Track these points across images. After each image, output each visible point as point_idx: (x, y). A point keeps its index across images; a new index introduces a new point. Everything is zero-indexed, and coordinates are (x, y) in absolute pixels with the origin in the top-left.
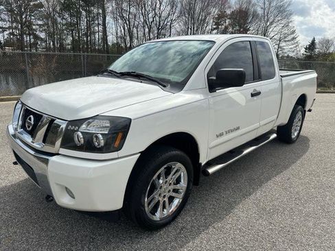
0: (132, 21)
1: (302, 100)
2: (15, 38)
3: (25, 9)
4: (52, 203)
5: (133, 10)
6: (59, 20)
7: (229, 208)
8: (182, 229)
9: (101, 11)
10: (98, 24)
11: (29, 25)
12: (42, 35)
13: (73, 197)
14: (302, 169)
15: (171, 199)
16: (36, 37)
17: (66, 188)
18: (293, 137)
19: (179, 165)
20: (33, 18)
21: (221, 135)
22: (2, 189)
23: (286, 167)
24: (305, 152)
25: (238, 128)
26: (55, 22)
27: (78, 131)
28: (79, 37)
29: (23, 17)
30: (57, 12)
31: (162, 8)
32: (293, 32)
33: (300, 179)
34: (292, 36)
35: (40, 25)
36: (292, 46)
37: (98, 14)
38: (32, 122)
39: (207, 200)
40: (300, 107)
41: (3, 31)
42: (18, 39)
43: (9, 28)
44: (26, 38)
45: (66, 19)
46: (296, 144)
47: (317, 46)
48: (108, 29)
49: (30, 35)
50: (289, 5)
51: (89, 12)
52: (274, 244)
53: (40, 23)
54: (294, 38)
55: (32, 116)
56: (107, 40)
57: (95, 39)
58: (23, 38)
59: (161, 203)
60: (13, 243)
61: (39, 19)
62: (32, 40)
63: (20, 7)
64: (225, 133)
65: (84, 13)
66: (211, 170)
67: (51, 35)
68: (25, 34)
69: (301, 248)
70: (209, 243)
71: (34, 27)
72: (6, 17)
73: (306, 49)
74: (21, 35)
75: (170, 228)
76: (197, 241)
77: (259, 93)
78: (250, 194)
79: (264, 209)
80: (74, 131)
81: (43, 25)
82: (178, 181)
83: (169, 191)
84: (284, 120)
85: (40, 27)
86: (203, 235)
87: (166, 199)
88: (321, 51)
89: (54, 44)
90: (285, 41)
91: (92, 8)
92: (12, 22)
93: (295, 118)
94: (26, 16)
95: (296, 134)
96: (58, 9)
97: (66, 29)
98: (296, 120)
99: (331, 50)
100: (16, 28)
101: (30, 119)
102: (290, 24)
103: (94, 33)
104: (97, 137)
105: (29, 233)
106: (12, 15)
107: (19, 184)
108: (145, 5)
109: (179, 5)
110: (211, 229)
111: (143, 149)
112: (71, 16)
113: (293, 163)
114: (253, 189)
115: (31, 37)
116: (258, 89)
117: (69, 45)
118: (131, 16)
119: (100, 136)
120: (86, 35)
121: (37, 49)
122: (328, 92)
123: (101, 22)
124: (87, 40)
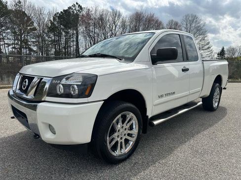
0: (96, 38)
1: (218, 80)
2: (16, 51)
3: (24, 32)
4: (38, 139)
5: (97, 30)
6: (47, 38)
7: (171, 150)
8: (135, 164)
9: (75, 32)
10: (73, 40)
11: (26, 42)
12: (35, 48)
13: (54, 133)
14: (223, 127)
15: (127, 141)
16: (31, 50)
17: (50, 125)
18: (214, 106)
19: (132, 114)
20: (29, 37)
21: (162, 96)
22: (2, 139)
23: (211, 126)
24: (224, 117)
25: (174, 93)
26: (43, 40)
27: (60, 84)
28: (60, 49)
29: (23, 36)
30: (45, 33)
31: (116, 29)
32: (209, 43)
33: (222, 132)
34: (208, 46)
35: (33, 42)
36: (208, 53)
37: (73, 34)
38: (27, 84)
39: (153, 146)
40: (218, 84)
41: (8, 46)
42: (18, 51)
43: (12, 44)
44: (24, 51)
45: (51, 38)
46: (217, 111)
47: (226, 52)
48: (80, 44)
49: (26, 48)
50: (204, 25)
51: (67, 33)
52: (207, 174)
53: (33, 40)
54: (209, 48)
55: (27, 80)
56: (79, 51)
57: (71, 50)
58: (21, 50)
59: (119, 142)
60: (7, 173)
61: (33, 38)
62: (28, 52)
63: (20, 30)
64: (164, 95)
65: (64, 34)
66: (156, 122)
67: (40, 48)
68: (23, 48)
69: (228, 177)
70: (157, 173)
71: (29, 43)
72: (11, 37)
73: (218, 54)
74: (20, 49)
75: (126, 163)
76: (147, 172)
77: (187, 70)
78: (185, 142)
79: (197, 151)
80: (57, 84)
81: (36, 42)
82: (131, 128)
83: (125, 135)
84: (207, 92)
85: (33, 43)
86: (151, 168)
87: (123, 140)
88: (229, 56)
89: (42, 54)
90: (203, 50)
91: (69, 30)
92: (15, 40)
93: (214, 92)
94: (24, 36)
95: (216, 104)
96: (46, 31)
97: (51, 44)
98: (216, 94)
99: (236, 55)
100: (17, 44)
101: (25, 82)
102: (206, 39)
103: (70, 47)
104: (73, 87)
105: (20, 166)
106: (14, 36)
107: (14, 136)
108: (105, 27)
109: (128, 27)
110: (157, 163)
111: (106, 98)
112: (55, 35)
113: (216, 123)
114: (188, 139)
115: (27, 50)
116: (187, 67)
117: (52, 54)
118: (95, 35)
119: (76, 87)
120: (65, 48)
121: (30, 58)
122: (237, 82)
123: (75, 39)
124: (65, 51)
